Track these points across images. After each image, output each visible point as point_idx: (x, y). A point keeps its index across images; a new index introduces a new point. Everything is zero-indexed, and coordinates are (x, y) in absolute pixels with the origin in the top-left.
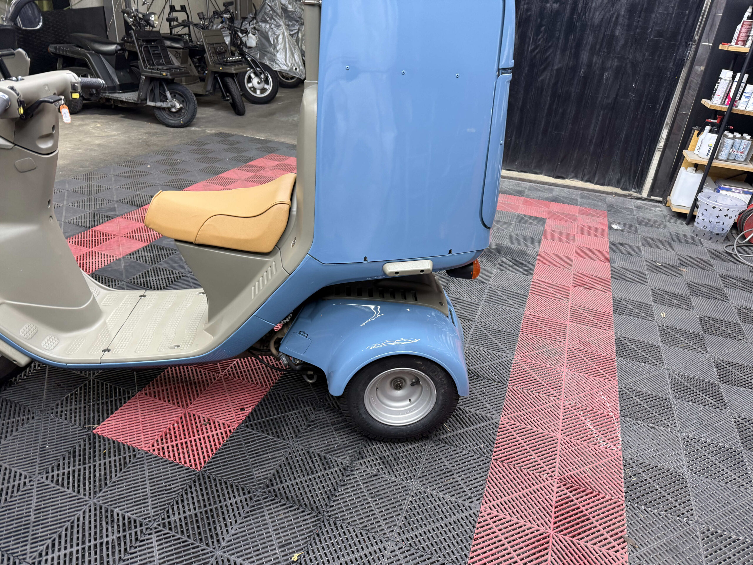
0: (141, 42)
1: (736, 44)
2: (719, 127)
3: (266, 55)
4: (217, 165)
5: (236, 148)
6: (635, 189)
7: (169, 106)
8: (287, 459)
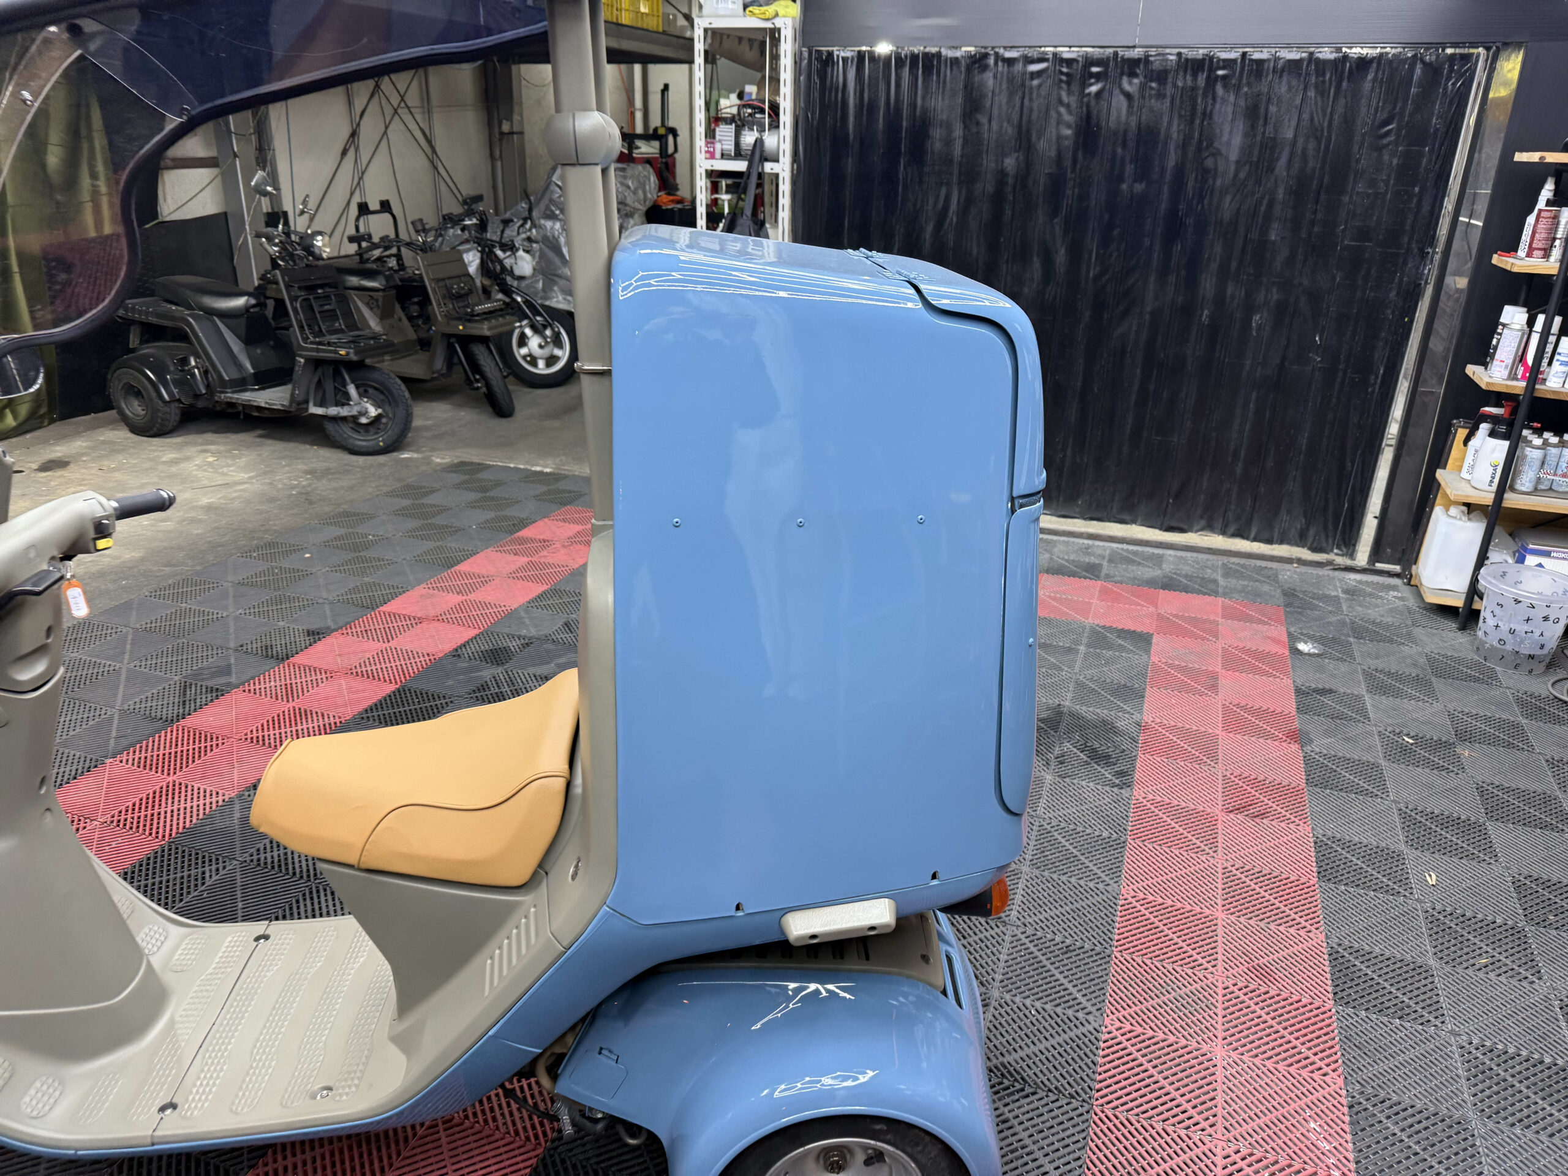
0: (296, 292)
1: (1529, 255)
2: (1510, 424)
3: (555, 283)
4: (452, 543)
5: (493, 499)
6: (1338, 548)
7: (354, 412)
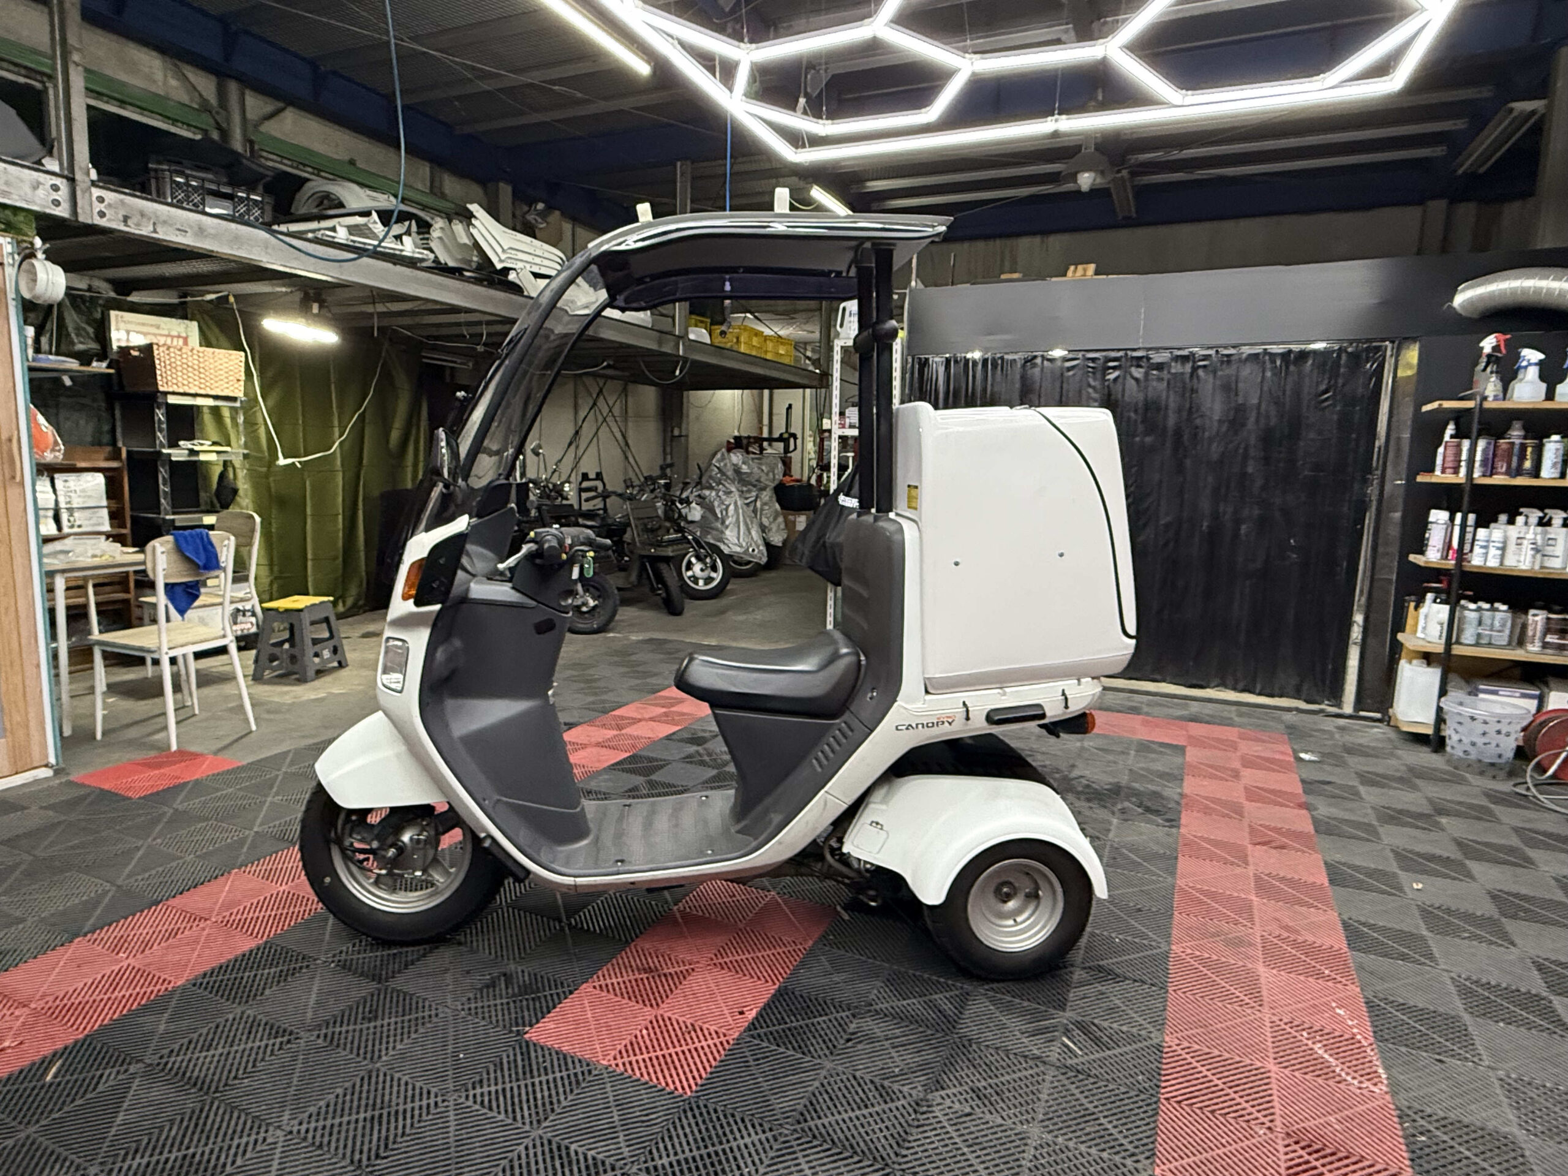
1: (1443, 473)
6: (1328, 700)
7: (580, 603)
8: (823, 1085)
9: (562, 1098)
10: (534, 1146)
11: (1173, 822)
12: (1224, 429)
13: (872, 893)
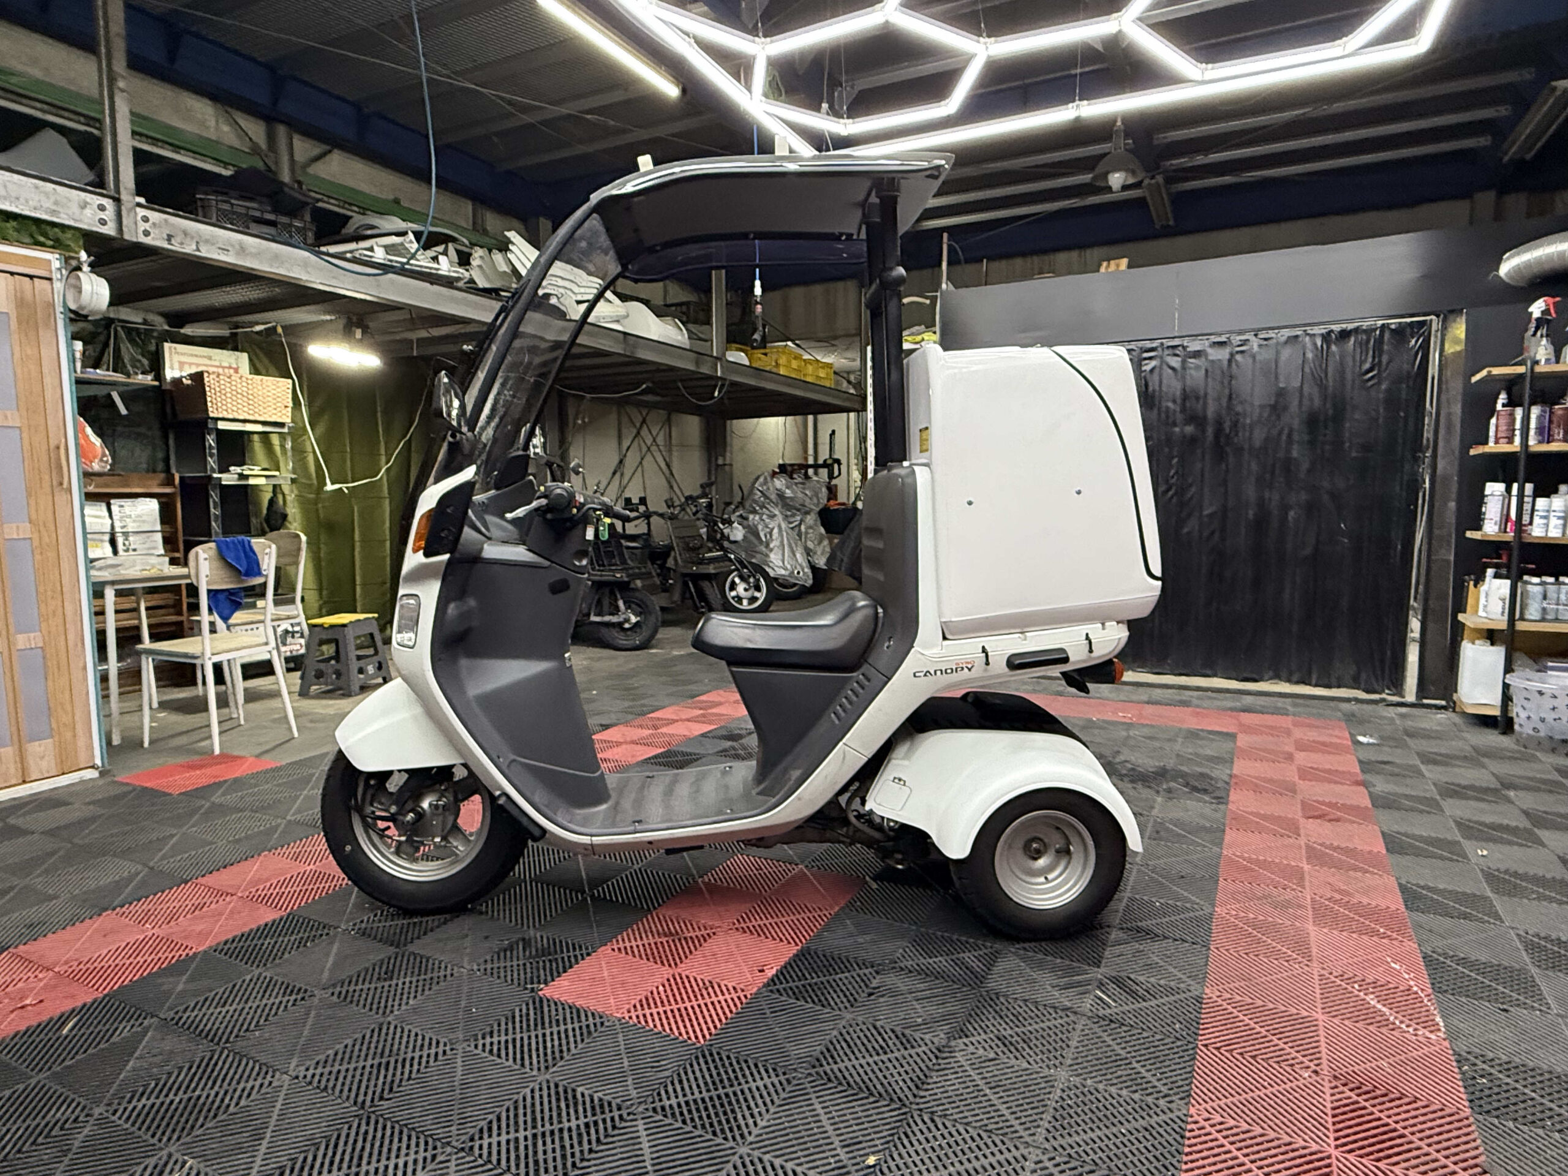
1: (1497, 443)
2: (1508, 567)
3: (756, 554)
7: (621, 619)
8: (841, 1034)
9: (572, 1045)
10: (541, 1089)
11: (1222, 800)
12: (1265, 415)
13: (899, 856)
